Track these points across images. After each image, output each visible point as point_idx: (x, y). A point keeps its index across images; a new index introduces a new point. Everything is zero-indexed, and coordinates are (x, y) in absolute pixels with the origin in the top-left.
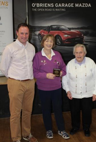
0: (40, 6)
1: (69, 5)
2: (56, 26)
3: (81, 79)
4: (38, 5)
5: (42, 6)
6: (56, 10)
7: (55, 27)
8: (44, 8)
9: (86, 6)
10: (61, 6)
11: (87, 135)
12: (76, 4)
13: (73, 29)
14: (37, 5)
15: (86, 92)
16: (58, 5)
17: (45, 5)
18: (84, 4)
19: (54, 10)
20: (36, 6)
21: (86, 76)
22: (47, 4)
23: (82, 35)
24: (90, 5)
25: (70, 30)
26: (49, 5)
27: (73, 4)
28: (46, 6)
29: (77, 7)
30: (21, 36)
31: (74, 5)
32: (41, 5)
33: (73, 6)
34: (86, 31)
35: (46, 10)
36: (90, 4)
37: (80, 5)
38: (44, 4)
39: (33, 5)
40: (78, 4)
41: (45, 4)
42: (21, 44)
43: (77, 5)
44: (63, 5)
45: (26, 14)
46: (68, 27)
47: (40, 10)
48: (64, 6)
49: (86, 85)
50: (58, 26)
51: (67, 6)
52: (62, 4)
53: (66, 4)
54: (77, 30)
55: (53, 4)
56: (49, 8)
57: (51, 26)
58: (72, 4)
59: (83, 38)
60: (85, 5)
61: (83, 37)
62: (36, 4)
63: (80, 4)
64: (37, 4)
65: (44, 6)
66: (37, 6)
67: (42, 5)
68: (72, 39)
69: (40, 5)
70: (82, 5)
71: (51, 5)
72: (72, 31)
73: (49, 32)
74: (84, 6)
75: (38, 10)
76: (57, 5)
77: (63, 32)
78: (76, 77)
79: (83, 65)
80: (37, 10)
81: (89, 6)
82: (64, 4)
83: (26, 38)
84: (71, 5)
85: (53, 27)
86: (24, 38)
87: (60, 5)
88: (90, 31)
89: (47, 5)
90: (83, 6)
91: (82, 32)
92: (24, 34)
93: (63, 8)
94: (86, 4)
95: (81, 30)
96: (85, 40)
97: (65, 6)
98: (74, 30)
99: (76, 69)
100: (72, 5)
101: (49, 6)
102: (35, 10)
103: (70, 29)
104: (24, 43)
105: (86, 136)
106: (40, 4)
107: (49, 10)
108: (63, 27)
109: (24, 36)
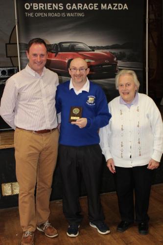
0: (40, 9)
1: (91, 6)
2: (69, 44)
3: (130, 132)
4: (36, 6)
5: (43, 9)
6: (68, 15)
7: (67, 46)
8: (47, 11)
9: (119, 9)
10: (77, 8)
11: (142, 232)
12: (102, 5)
13: (98, 48)
14: (34, 6)
15: (140, 155)
16: (72, 6)
17: (49, 6)
18: (116, 4)
19: (63, 14)
20: (32, 7)
21: (138, 126)
22: (51, 4)
23: (115, 59)
24: (126, 7)
25: (94, 51)
26: (55, 6)
27: (97, 4)
28: (50, 8)
29: (104, 10)
30: (34, 58)
31: (99, 6)
32: (41, 6)
33: (97, 9)
34: (120, 53)
35: (50, 15)
36: (125, 5)
37: (110, 7)
38: (46, 4)
39: (27, 6)
40: (106, 5)
41: (48, 4)
42: (34, 72)
43: (103, 7)
44: (80, 6)
45: (15, 22)
46: (90, 46)
47: (39, 15)
48: (81, 9)
49: (139, 143)
50: (72, 44)
51: (87, 8)
52: (78, 4)
53: (85, 5)
54: (105, 51)
55: (62, 4)
56: (55, 11)
57: (60, 43)
58: (95, 4)
59: (116, 65)
60: (117, 7)
61: (117, 62)
62: (31, 4)
63: (110, 5)
64: (34, 4)
65: (46, 9)
66: (34, 9)
67: (43, 6)
68: (97, 66)
69: (38, 6)
70: (113, 6)
71: (59, 7)
72: (97, 52)
73: (57, 53)
74: (117, 9)
75: (37, 15)
76: (69, 6)
77: (80, 54)
78: (122, 129)
79: (133, 108)
80: (34, 15)
81: (124, 8)
82: (81, 4)
83: (41, 62)
84: (93, 6)
85: (63, 46)
86: (39, 62)
87: (74, 6)
88: (127, 52)
89: (52, 7)
90: (114, 9)
91: (114, 54)
92: (39, 56)
93: (80, 11)
94: (119, 4)
95: (113, 51)
96: (119, 68)
97: (83, 7)
98: (101, 51)
99: (121, 114)
100: (95, 6)
101: (55, 8)
102: (31, 15)
103: (93, 49)
104: (39, 71)
105: (140, 233)
106: (40, 4)
107: (56, 15)
108: (81, 45)
109: (38, 59)
